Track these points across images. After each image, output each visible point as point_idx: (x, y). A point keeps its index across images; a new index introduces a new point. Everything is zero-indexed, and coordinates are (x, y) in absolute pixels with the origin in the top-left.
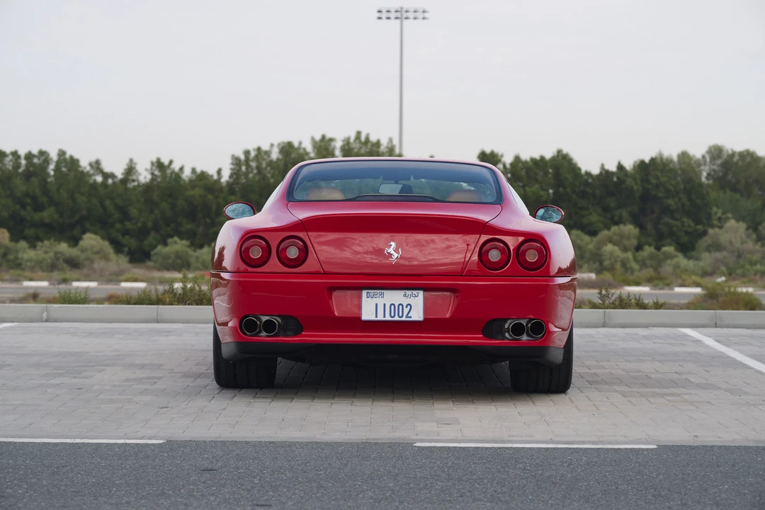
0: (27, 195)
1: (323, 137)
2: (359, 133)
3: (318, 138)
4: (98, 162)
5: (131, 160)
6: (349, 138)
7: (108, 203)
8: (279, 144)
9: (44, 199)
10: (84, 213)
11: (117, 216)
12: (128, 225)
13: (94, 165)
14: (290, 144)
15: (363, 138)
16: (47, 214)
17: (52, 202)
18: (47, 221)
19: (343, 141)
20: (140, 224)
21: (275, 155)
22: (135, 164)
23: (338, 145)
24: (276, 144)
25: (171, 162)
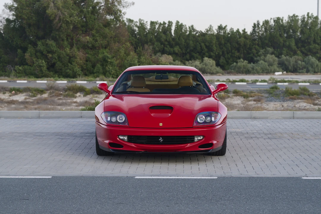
0: (166, 40)
1: (294, 15)
2: (308, 13)
3: (291, 15)
4: (192, 26)
5: (211, 26)
6: (304, 15)
7: (203, 44)
8: (274, 18)
9: (173, 43)
10: (192, 48)
11: (206, 50)
12: (212, 54)
13: (191, 27)
14: (278, 19)
15: (310, 15)
16: (177, 49)
17: (177, 44)
18: (177, 52)
19: (301, 17)
20: (217, 53)
21: (272, 23)
22: (212, 27)
23: (300, 18)
24: (273, 18)
25: (226, 26)
